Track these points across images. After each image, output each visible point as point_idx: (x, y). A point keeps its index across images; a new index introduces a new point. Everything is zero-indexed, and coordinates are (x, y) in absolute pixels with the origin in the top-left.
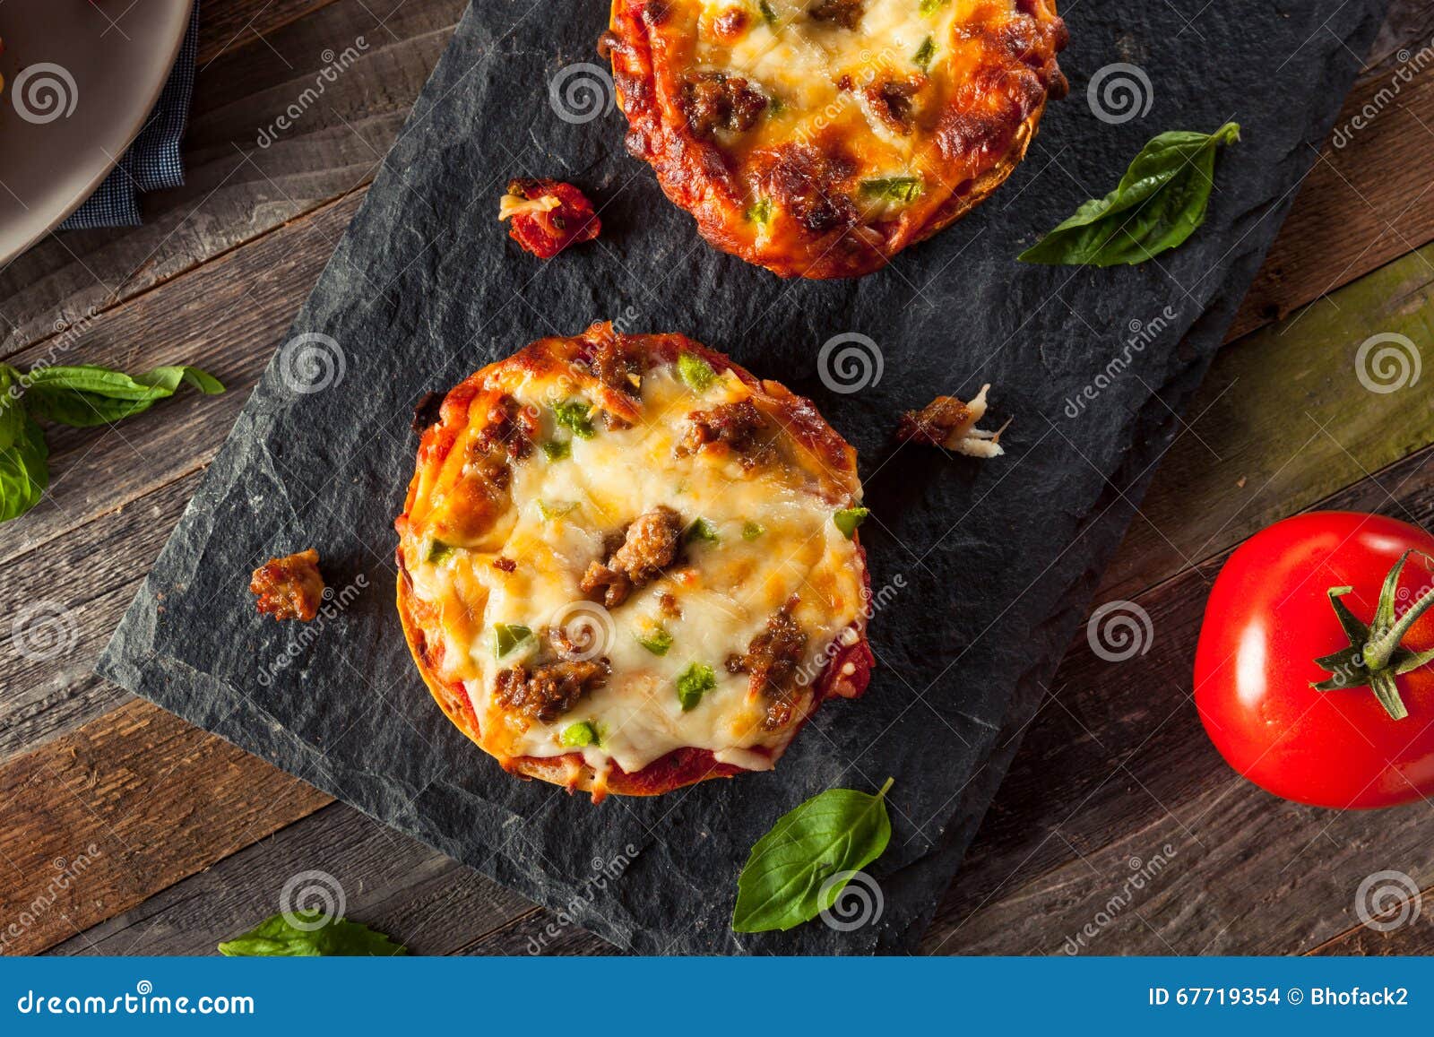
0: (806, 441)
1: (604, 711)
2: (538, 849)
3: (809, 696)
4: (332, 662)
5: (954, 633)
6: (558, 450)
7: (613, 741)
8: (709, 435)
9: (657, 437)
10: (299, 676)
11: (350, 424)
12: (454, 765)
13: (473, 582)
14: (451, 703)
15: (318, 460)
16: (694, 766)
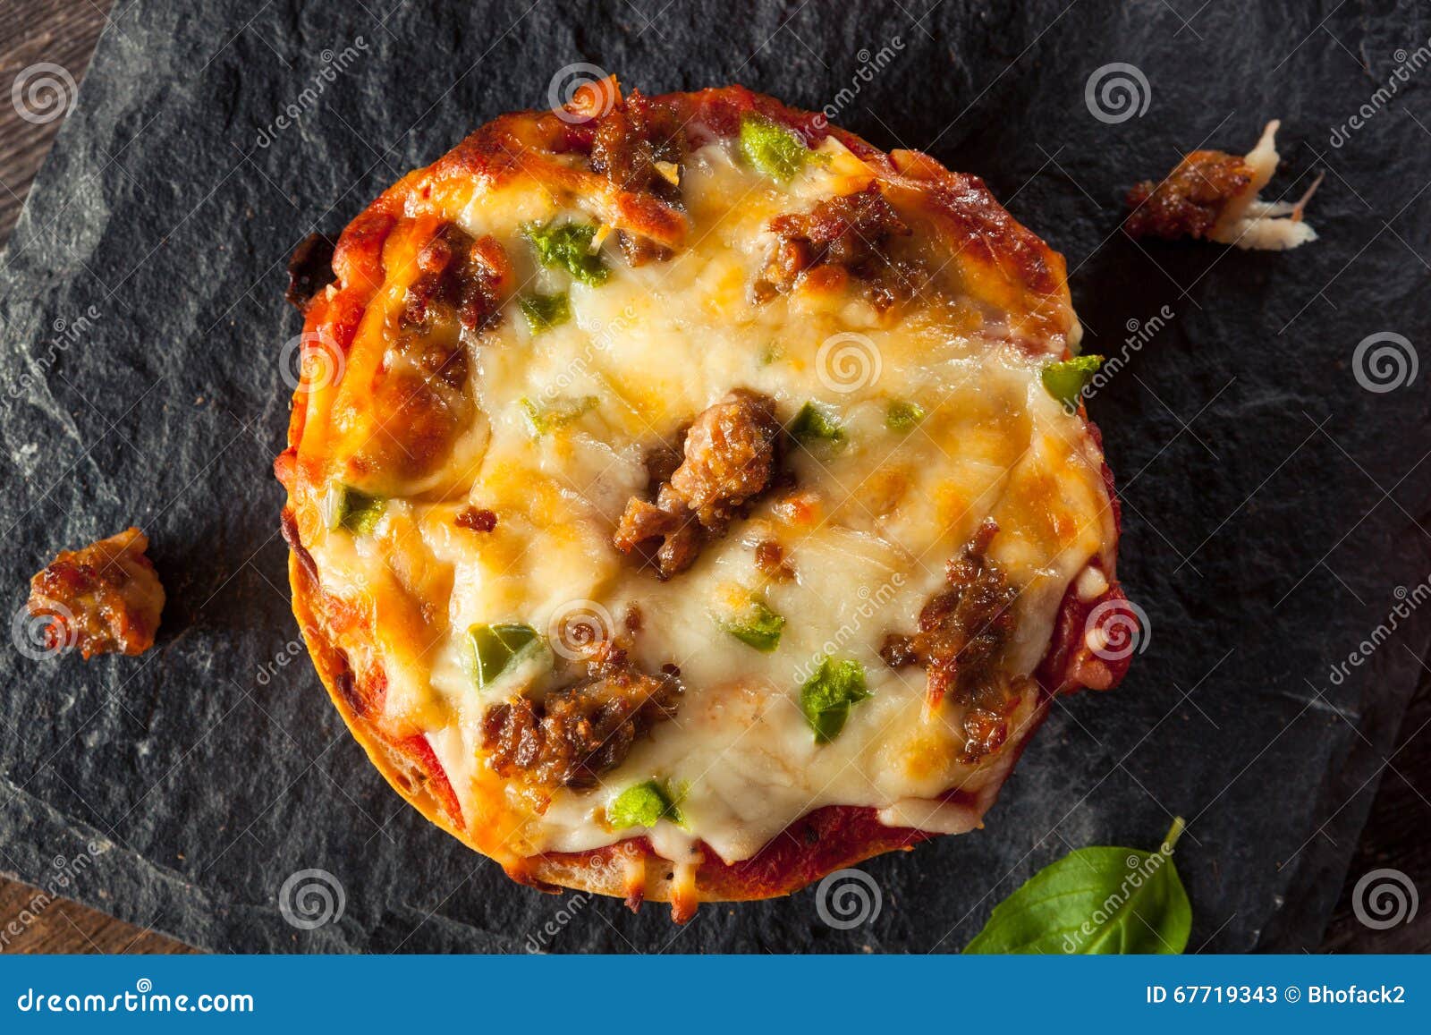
0: (979, 251)
1: (677, 761)
3: (1031, 693)
4: (192, 720)
5: (1259, 558)
6: (548, 310)
7: (701, 808)
8: (809, 255)
9: (718, 270)
10: (133, 751)
11: (176, 302)
12: (423, 877)
13: (423, 555)
14: (407, 774)
15: (128, 371)
16: (844, 837)
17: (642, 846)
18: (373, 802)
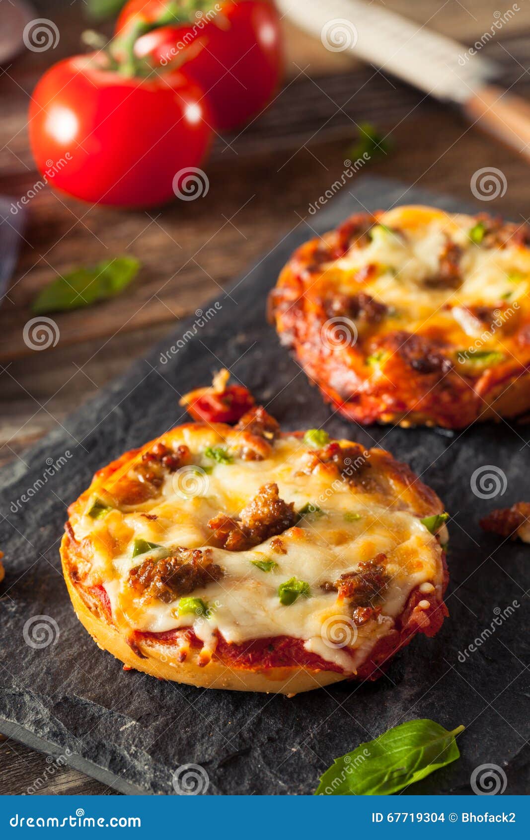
1: (216, 597)
2: (149, 742)
3: (391, 621)
6: (205, 470)
7: (220, 615)
9: (282, 467)
13: (123, 527)
16: (287, 653)
18: (72, 660)
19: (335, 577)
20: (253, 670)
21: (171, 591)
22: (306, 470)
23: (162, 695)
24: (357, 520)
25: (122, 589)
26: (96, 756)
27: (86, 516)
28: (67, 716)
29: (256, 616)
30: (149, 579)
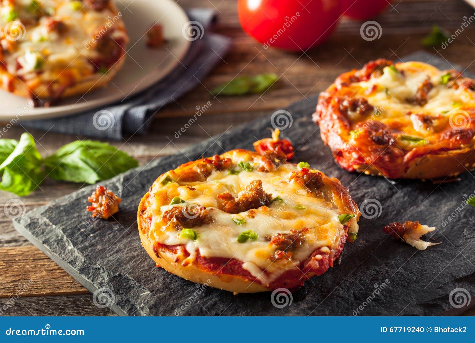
2: (152, 302)
3: (298, 263)
4: (105, 235)
6: (233, 172)
9: (277, 177)
10: (89, 235)
13: (175, 191)
14: (143, 227)
15: (140, 186)
16: (232, 268)
17: (183, 245)
18: (133, 257)
19: (274, 234)
20: (211, 273)
21: (180, 224)
22: (287, 181)
23: (170, 282)
24: (302, 209)
25: (158, 221)
26: (123, 306)
27: (160, 183)
28: (117, 283)
29: (221, 245)
30: (171, 216)
